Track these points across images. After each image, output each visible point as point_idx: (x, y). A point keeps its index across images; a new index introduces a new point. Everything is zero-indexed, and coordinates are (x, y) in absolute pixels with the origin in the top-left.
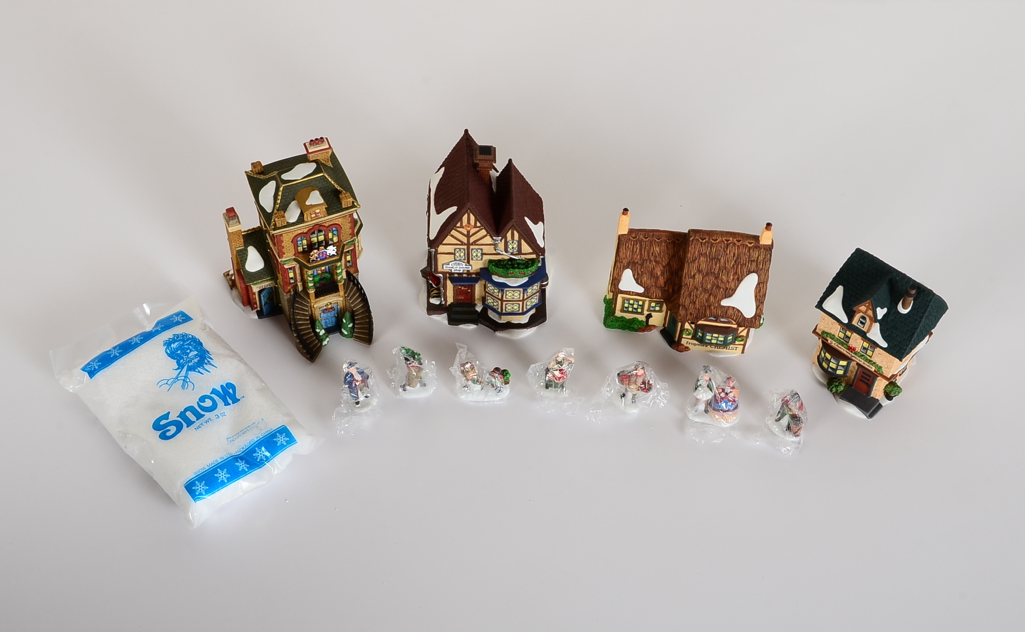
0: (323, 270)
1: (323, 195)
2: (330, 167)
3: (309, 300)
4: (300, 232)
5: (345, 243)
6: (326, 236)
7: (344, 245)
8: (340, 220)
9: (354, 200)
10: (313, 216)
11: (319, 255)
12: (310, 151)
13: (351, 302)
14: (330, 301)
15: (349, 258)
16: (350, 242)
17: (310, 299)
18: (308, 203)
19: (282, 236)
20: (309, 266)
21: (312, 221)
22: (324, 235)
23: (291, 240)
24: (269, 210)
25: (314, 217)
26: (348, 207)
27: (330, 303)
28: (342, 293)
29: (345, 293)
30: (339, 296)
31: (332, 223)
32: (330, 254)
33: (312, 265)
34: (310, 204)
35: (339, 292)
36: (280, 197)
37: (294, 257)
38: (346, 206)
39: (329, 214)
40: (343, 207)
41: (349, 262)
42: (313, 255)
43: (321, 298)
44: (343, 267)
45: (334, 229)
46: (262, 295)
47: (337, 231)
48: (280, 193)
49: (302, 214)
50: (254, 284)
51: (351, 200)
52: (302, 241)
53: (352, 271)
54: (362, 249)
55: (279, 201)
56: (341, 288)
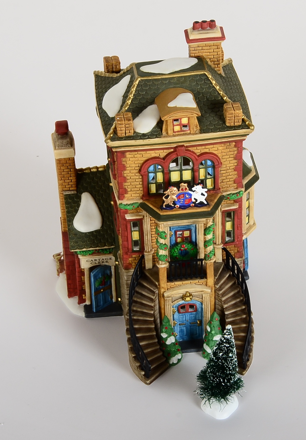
0: (186, 238)
1: (197, 99)
3: (157, 284)
4: (153, 154)
5: (224, 194)
6: (194, 171)
7: (222, 198)
8: (221, 147)
9: (245, 118)
10: (177, 128)
11: (178, 196)
13: (223, 299)
14: (190, 290)
15: (229, 226)
16: (234, 194)
17: (158, 280)
18: (171, 105)
19: (124, 157)
21: (174, 136)
23: (138, 168)
24: (111, 114)
25: (178, 132)
26: (234, 127)
27: (189, 293)
28: (211, 279)
29: (216, 283)
30: (206, 285)
31: (207, 151)
32: (196, 200)
34: (175, 106)
35: (206, 278)
36: (131, 96)
37: (141, 201)
38: (232, 124)
39: (203, 131)
40: (228, 124)
41: (229, 234)
42: (168, 196)
43: (177, 283)
44: (219, 240)
45: (209, 163)
46: (92, 274)
47: (214, 167)
48: (133, 90)
49: (160, 124)
50: (84, 254)
51: (240, 113)
52: (155, 172)
53: (233, 250)
55: (130, 101)
56: (210, 272)
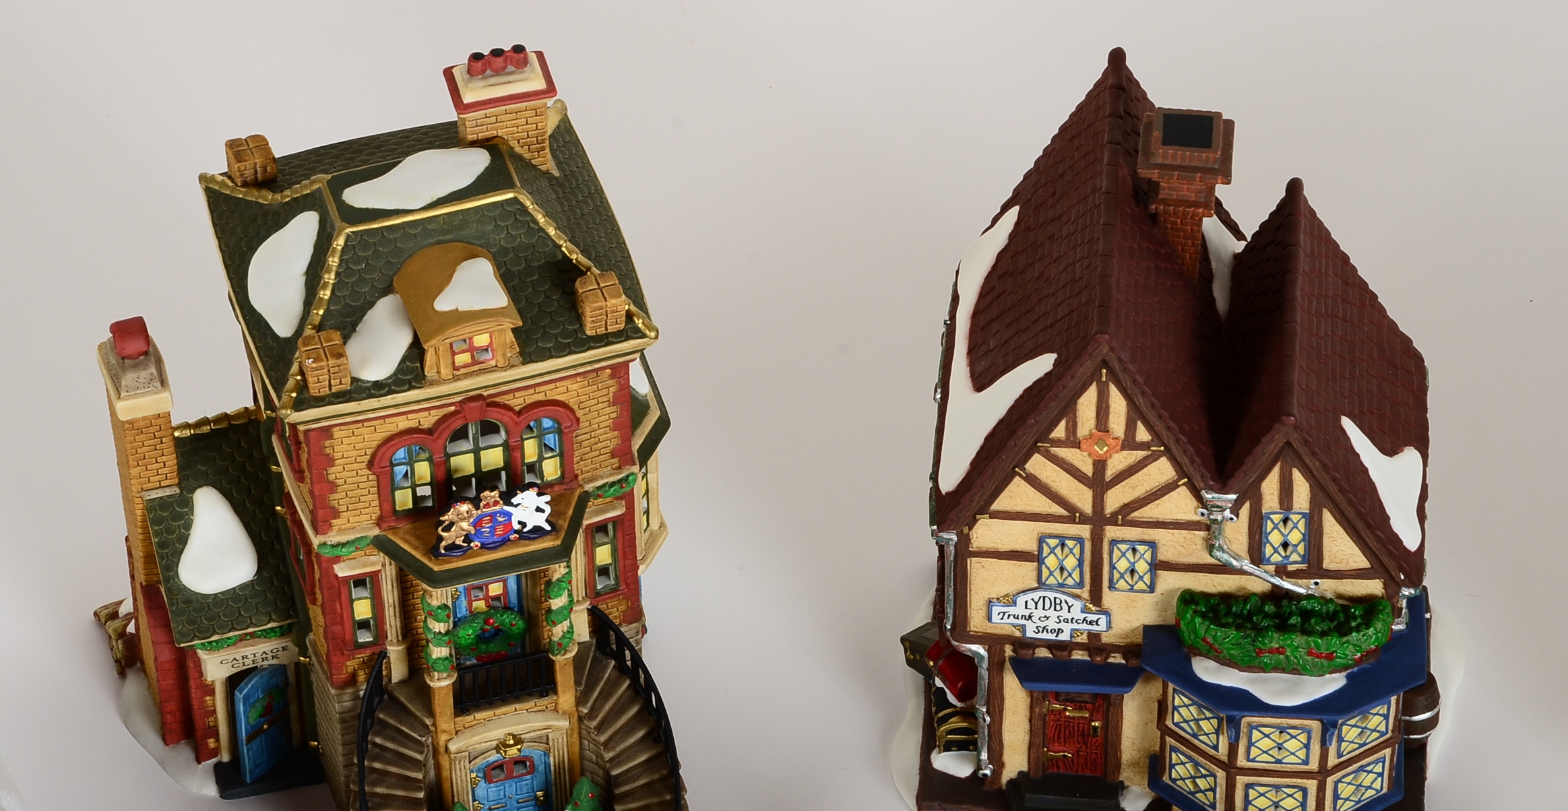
0: (497, 598)
1: (507, 278)
2: (547, 172)
3: (428, 722)
4: (403, 424)
5: (589, 487)
6: (512, 450)
7: (585, 498)
8: (574, 386)
9: (633, 308)
10: (463, 359)
11: (477, 524)
12: (468, 98)
13: (603, 739)
14: (516, 729)
15: (603, 555)
16: (613, 484)
17: (431, 714)
18: (443, 304)
19: (331, 437)
20: (436, 568)
21: (456, 379)
22: (506, 446)
23: (367, 458)
24: (283, 327)
25: (465, 366)
26: (607, 335)
27: (514, 737)
28: (566, 697)
29: (580, 701)
30: (556, 710)
31: (541, 397)
32: (523, 524)
33: (446, 567)
34: (453, 308)
35: (556, 693)
36: (330, 278)
37: (376, 531)
38: (601, 331)
39: (528, 356)
40: (590, 332)
41: (604, 571)
42: (452, 524)
43: (480, 715)
44: (579, 590)
45: (547, 423)
46: (239, 696)
47: (560, 432)
48: (334, 261)
49: (416, 351)
50: (212, 647)
51: (622, 304)
52: (411, 463)
53: (614, 610)
54: (662, 525)
55: (328, 292)
56: (565, 677)
